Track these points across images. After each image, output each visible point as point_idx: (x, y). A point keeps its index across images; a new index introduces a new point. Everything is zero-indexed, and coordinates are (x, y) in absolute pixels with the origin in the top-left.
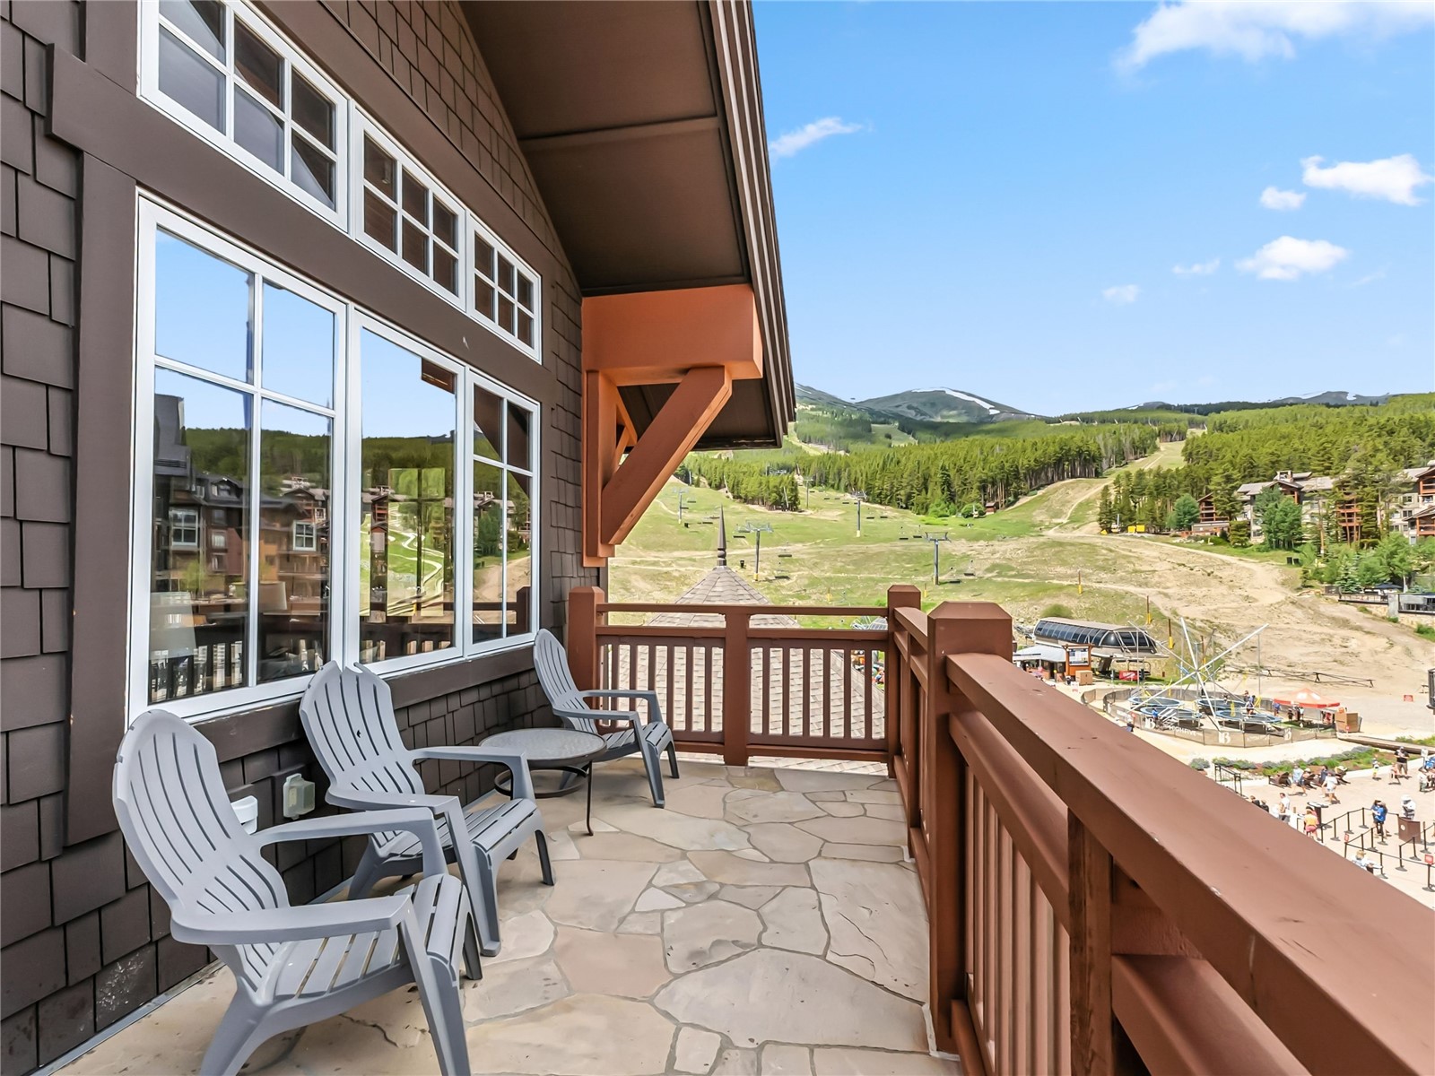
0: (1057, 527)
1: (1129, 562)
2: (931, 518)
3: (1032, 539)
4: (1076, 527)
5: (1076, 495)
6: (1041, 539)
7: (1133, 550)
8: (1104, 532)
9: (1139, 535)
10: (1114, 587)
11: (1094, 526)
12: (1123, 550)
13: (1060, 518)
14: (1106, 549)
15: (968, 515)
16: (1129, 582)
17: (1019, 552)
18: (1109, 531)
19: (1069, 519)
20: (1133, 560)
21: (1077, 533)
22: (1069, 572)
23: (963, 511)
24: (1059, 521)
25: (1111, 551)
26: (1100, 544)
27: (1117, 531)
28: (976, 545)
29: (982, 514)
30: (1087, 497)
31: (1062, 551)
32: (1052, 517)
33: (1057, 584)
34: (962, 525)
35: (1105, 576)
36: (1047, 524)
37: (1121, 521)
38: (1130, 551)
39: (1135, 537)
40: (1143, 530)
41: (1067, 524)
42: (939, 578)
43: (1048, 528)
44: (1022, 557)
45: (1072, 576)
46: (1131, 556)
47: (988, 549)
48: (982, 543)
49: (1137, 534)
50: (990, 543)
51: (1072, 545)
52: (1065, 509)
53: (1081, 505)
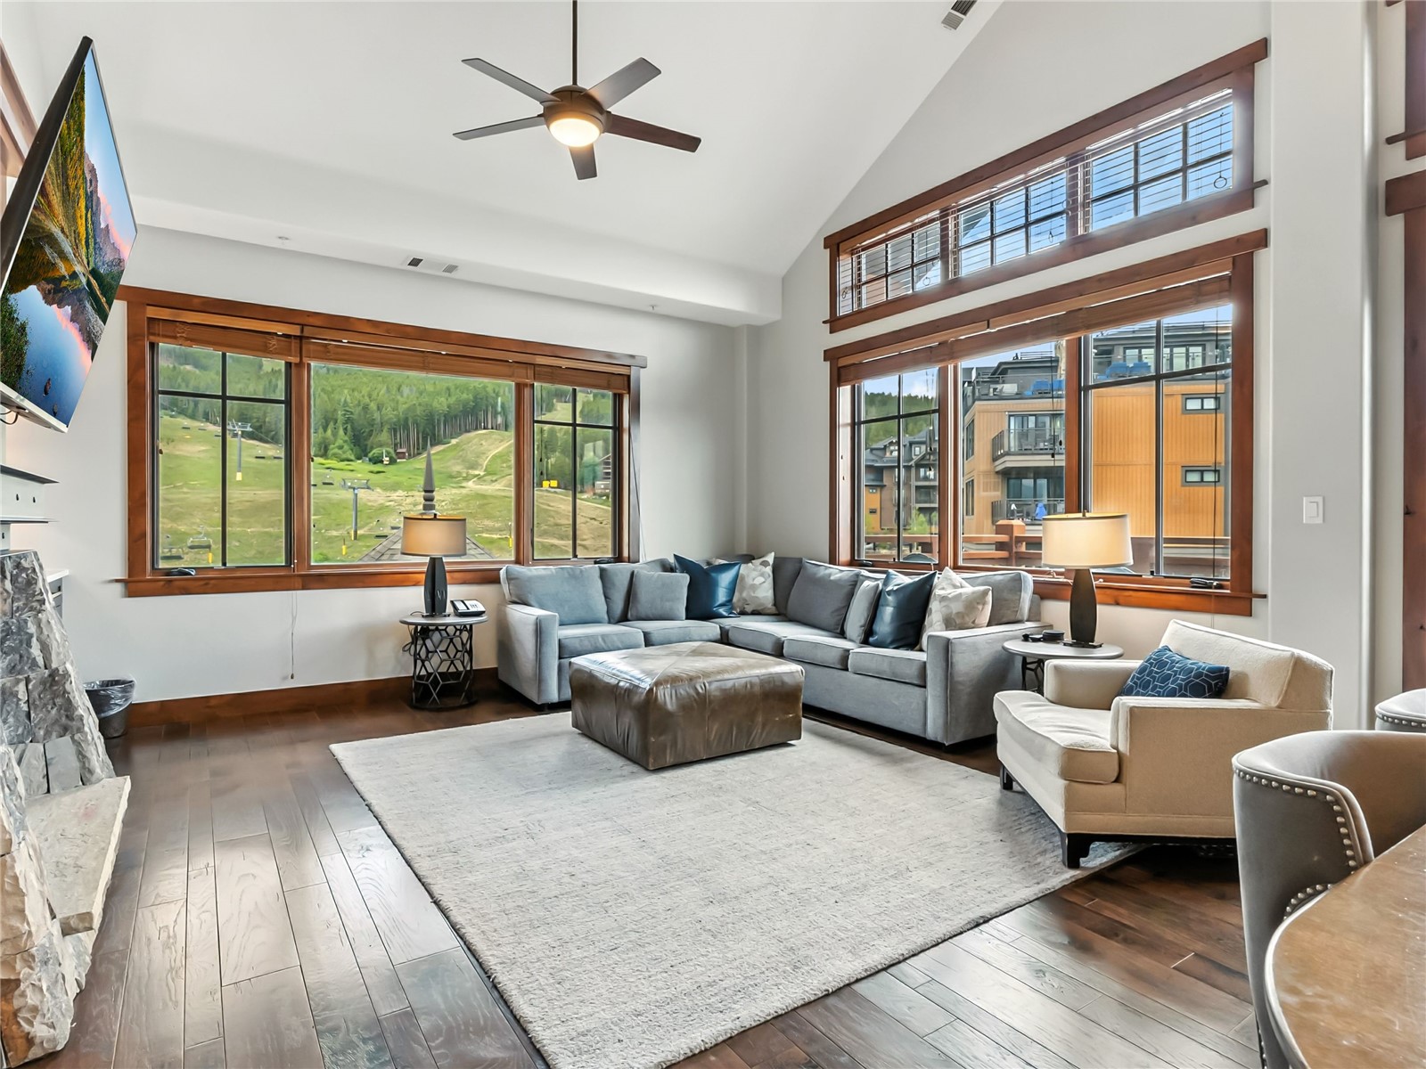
0: (475, 479)
1: (549, 516)
2: (333, 463)
3: (454, 491)
4: (494, 479)
5: (491, 447)
6: (464, 491)
7: (552, 504)
9: (553, 490)
10: (540, 539)
11: (511, 480)
13: (476, 469)
15: (377, 460)
16: (553, 535)
17: (443, 504)
19: (485, 471)
20: (552, 513)
21: (497, 486)
22: (496, 525)
23: (370, 455)
24: (477, 472)
28: (394, 495)
29: (392, 462)
30: (500, 449)
32: (468, 468)
33: (487, 538)
34: (372, 472)
36: (465, 475)
38: (549, 506)
39: (549, 492)
40: (556, 486)
41: (484, 475)
42: (358, 532)
43: (467, 479)
44: (447, 510)
45: (500, 530)
47: (409, 500)
48: (400, 493)
49: (550, 489)
50: (410, 493)
52: (480, 461)
53: (495, 457)
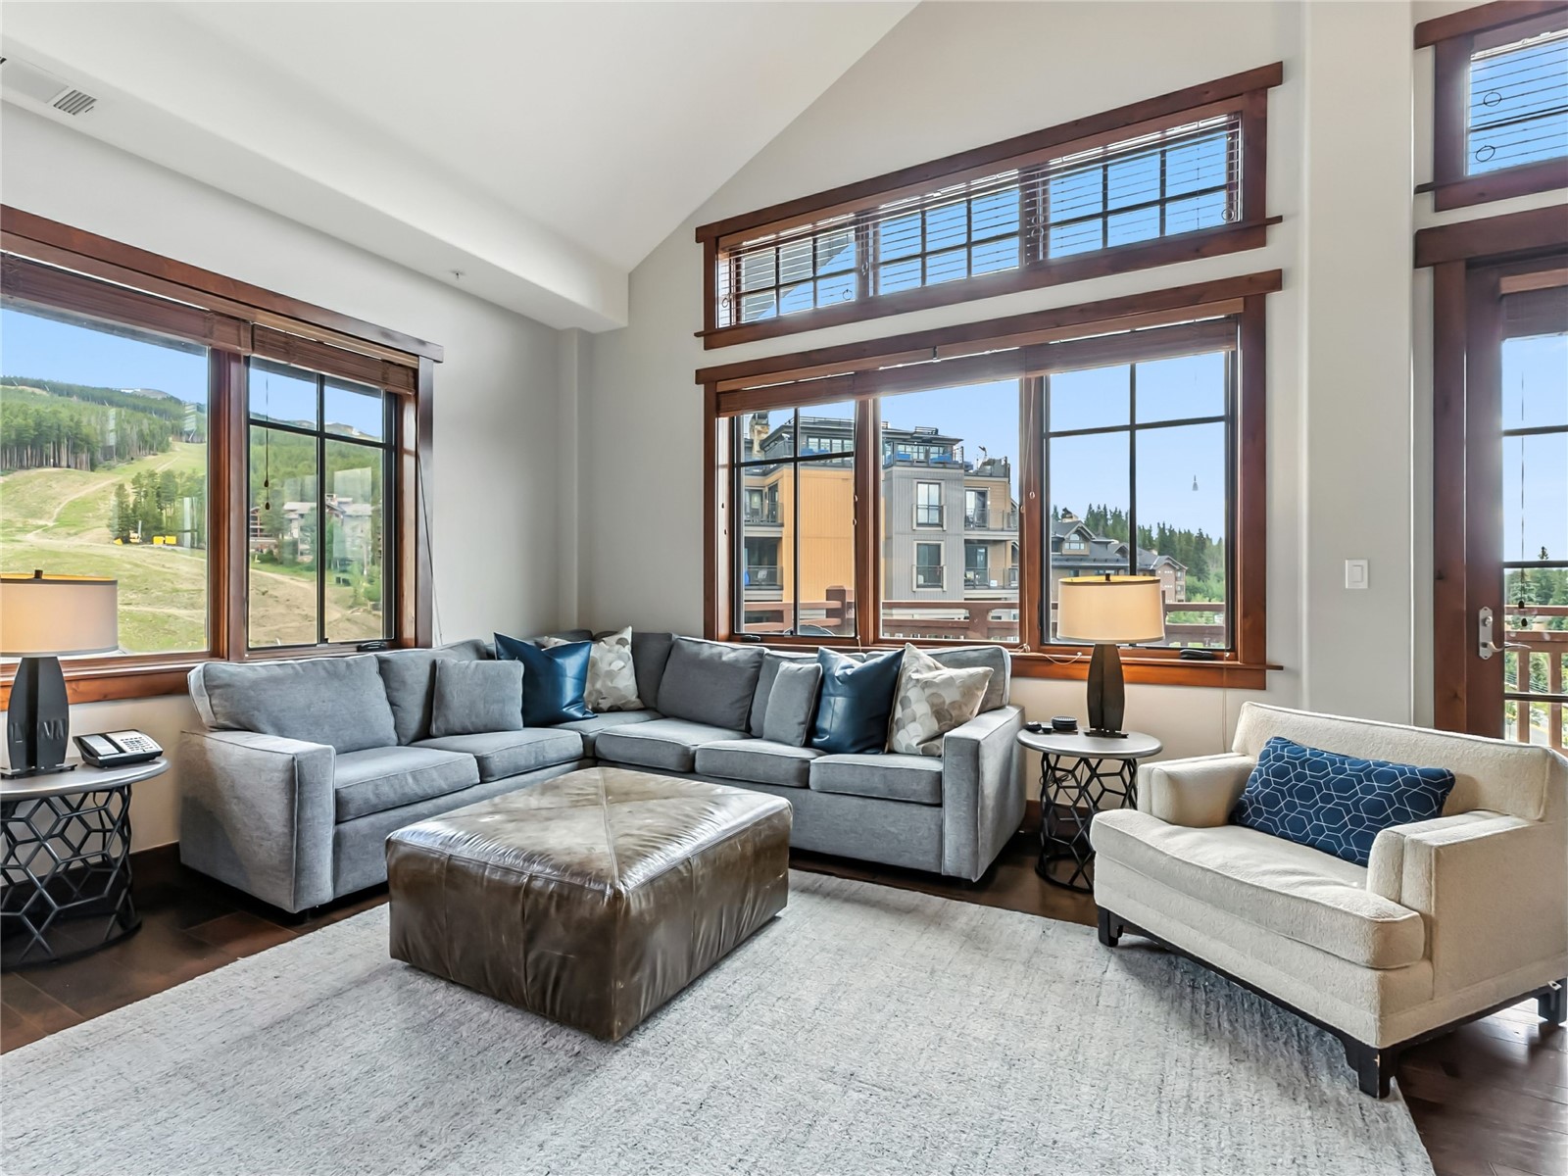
0: (38, 531)
1: (164, 580)
4: (72, 532)
5: (65, 491)
6: (18, 547)
8: (119, 541)
9: (170, 548)
10: (149, 609)
11: (105, 532)
12: (154, 564)
13: (41, 518)
14: (129, 563)
18: (126, 541)
19: (56, 520)
20: (168, 576)
21: (76, 541)
24: (41, 522)
25: (136, 565)
26: (118, 556)
27: (138, 541)
30: (82, 494)
31: (61, 564)
32: (26, 517)
35: (134, 596)
36: (20, 525)
37: (143, 529)
38: (163, 566)
39: (164, 550)
40: (175, 542)
41: (55, 527)
43: (23, 530)
46: (167, 573)
49: (164, 546)
51: (75, 556)
52: (47, 508)
53: (73, 504)
